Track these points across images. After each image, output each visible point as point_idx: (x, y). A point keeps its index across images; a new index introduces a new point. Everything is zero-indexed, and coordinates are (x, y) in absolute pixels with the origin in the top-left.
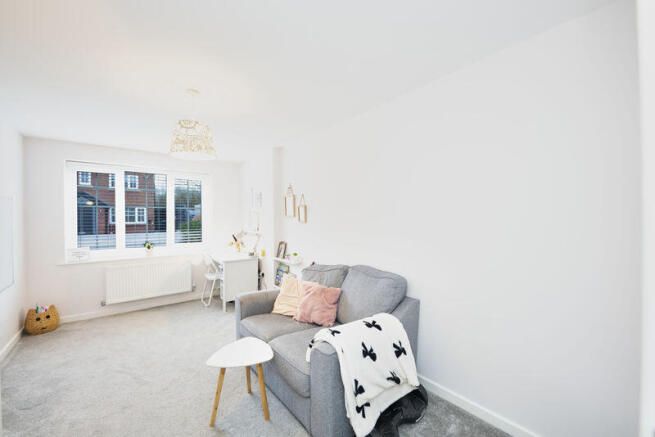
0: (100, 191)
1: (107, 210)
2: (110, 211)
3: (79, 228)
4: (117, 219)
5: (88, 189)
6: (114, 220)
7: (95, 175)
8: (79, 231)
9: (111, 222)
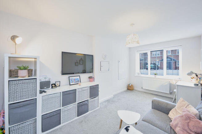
0: (174, 56)
1: (176, 62)
2: (177, 62)
3: (167, 67)
4: (179, 65)
5: (170, 56)
6: (178, 65)
7: (172, 51)
8: (167, 68)
9: (177, 66)
